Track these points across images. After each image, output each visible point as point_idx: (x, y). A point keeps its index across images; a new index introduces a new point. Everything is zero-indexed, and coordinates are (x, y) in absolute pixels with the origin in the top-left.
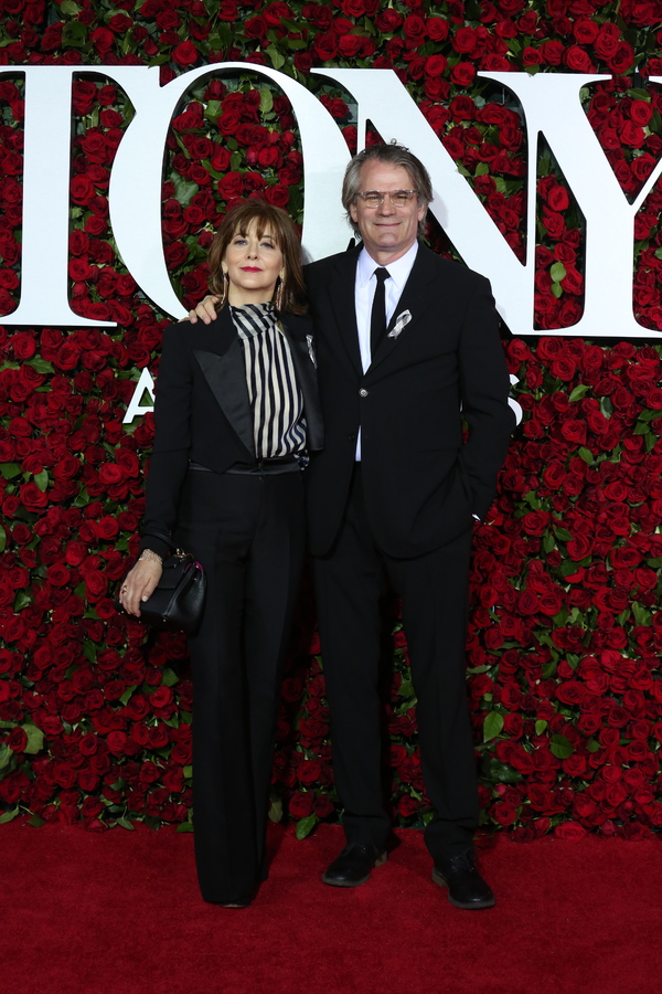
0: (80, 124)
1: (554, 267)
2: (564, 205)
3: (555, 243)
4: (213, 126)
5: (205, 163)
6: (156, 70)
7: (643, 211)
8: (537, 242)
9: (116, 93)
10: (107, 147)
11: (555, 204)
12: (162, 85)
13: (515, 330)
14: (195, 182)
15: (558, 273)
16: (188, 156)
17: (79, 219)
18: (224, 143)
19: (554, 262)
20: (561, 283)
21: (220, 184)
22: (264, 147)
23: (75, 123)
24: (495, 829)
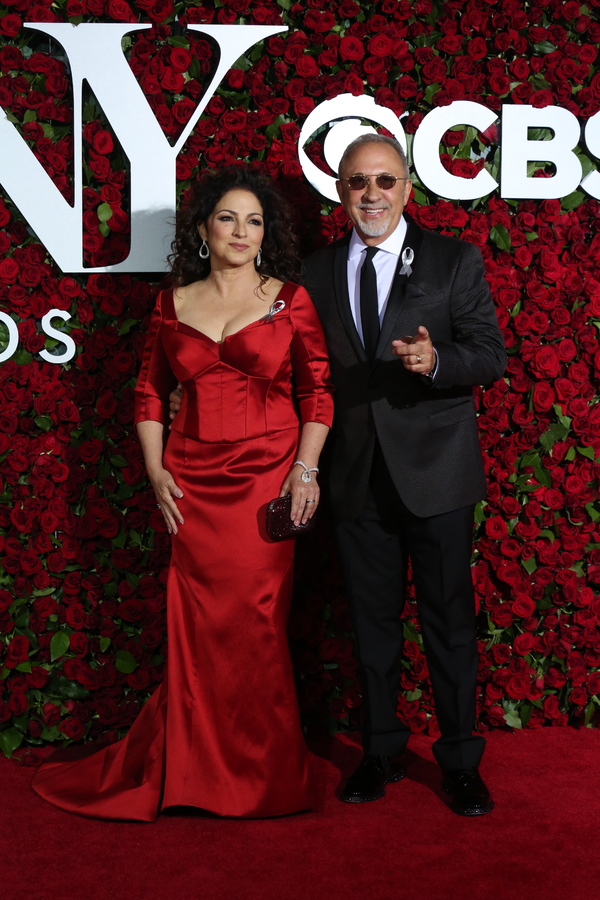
1: (100, 208)
2: (109, 148)
3: (101, 185)
7: (185, 152)
8: (84, 183)
11: (101, 147)
13: (66, 268)
15: (105, 213)
19: (101, 203)
20: (108, 222)
24: (66, 744)
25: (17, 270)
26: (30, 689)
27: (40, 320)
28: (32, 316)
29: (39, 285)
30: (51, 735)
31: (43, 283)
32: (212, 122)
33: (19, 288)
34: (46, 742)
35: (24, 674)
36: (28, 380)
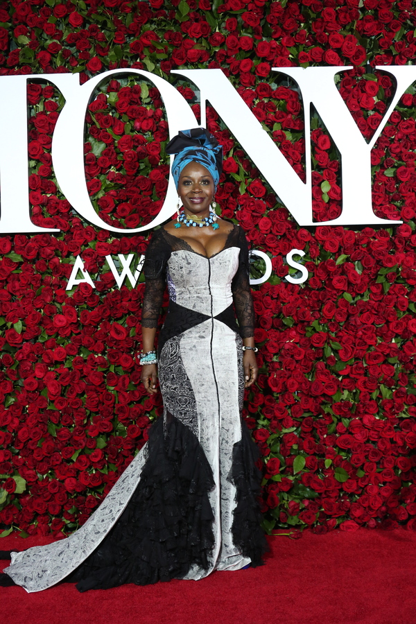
0: (33, 110)
1: (323, 184)
2: (327, 146)
3: (323, 169)
4: (113, 108)
5: (109, 130)
6: (77, 75)
7: (376, 148)
8: (312, 169)
9: (53, 90)
10: (49, 123)
11: (322, 145)
12: (81, 84)
13: (301, 223)
14: (104, 142)
15: (326, 187)
16: (98, 126)
17: (35, 168)
18: (120, 118)
19: (323, 181)
20: (328, 193)
21: (119, 143)
22: (144, 119)
23: (29, 110)
24: (303, 527)
25: (271, 224)
26: (280, 492)
27: (285, 256)
28: (280, 254)
29: (285, 234)
30: (294, 521)
31: (287, 233)
32: (393, 128)
33: (272, 236)
34: (290, 526)
35: (277, 482)
36: (278, 295)
